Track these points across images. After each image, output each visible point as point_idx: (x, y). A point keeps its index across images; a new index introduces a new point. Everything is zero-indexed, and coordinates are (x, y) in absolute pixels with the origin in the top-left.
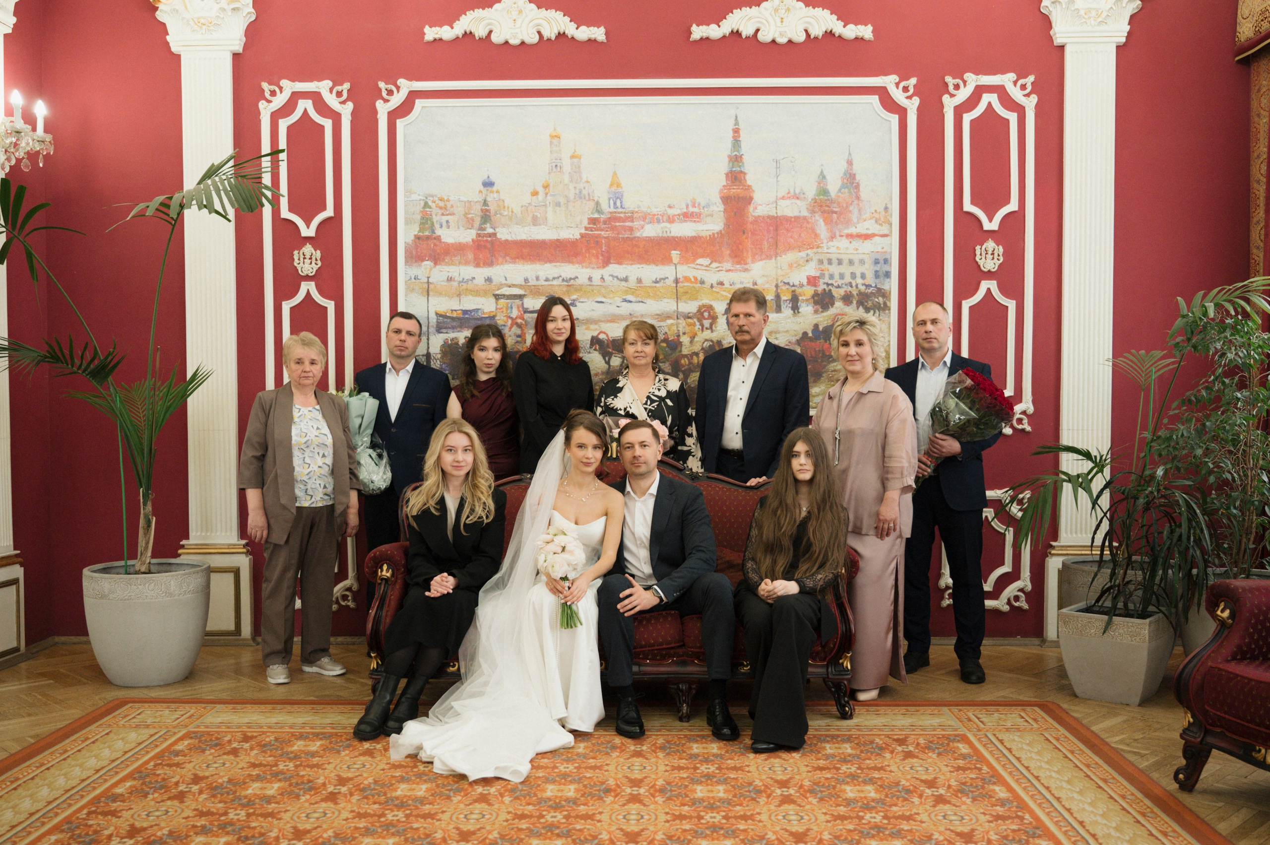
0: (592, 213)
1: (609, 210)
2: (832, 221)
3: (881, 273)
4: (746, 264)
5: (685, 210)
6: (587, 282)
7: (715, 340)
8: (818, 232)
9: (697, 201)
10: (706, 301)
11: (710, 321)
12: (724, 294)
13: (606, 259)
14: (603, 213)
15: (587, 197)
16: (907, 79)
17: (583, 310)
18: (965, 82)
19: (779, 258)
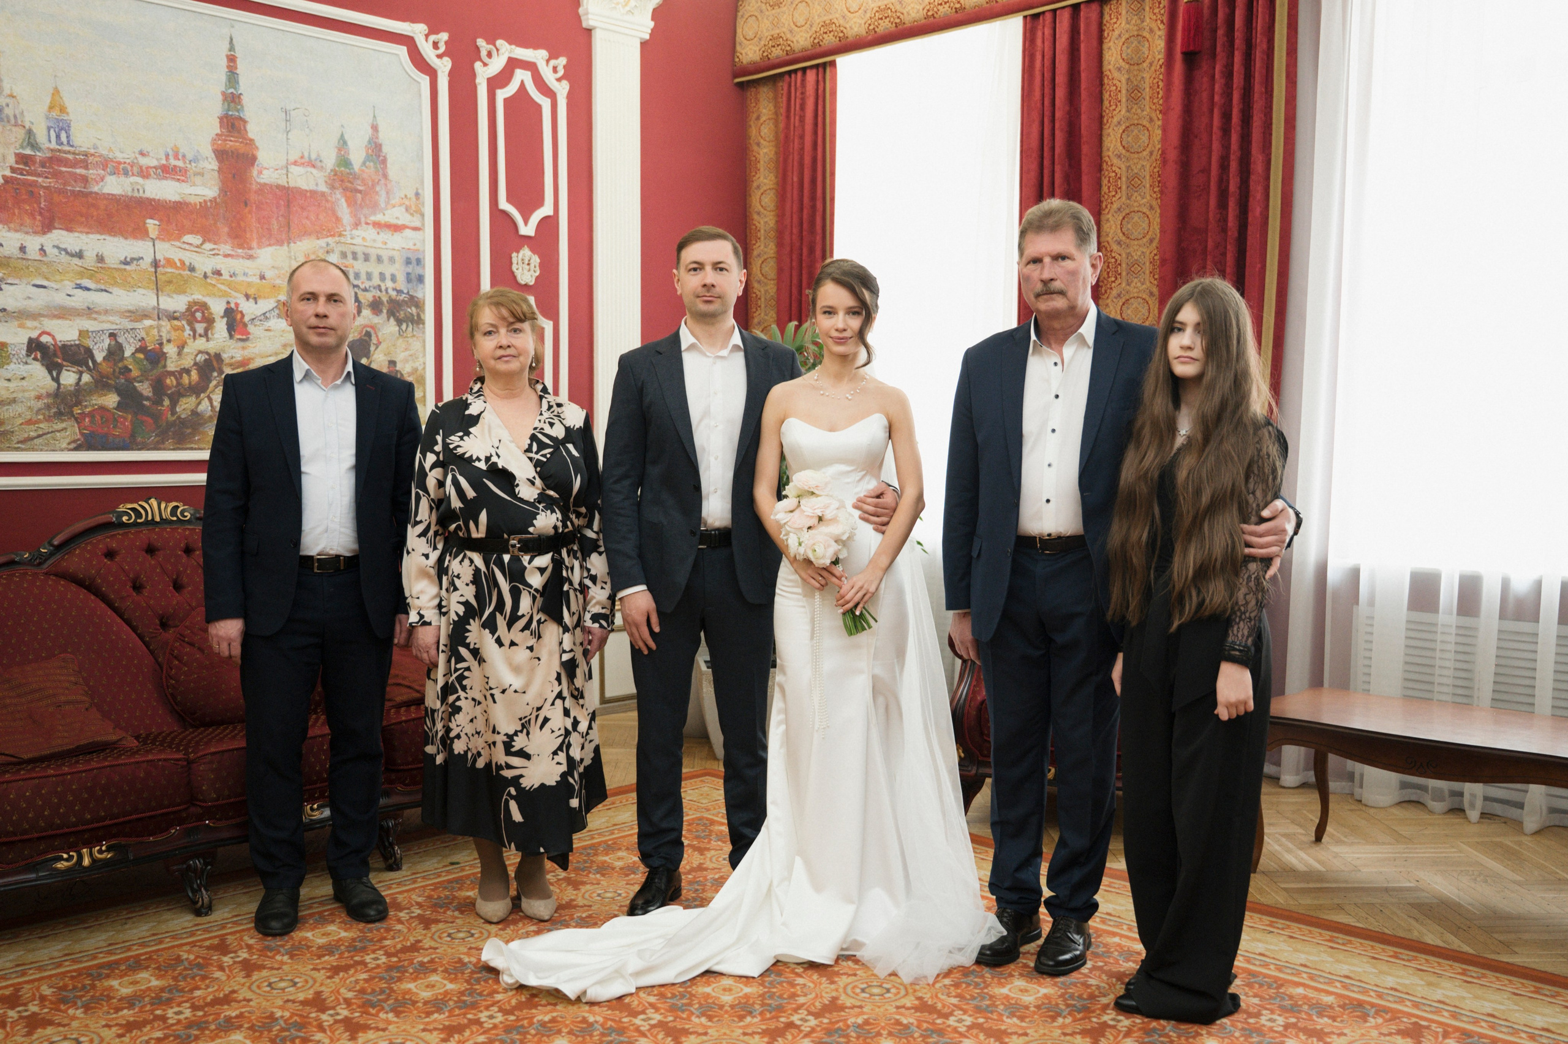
0: (22, 147)
1: (47, 145)
2: (355, 202)
3: (413, 276)
4: (250, 248)
5: (164, 162)
6: (16, 253)
7: (212, 352)
8: (340, 214)
9: (181, 151)
10: (198, 297)
11: (204, 325)
12: (223, 287)
13: (47, 222)
14: (39, 150)
15: (13, 121)
16: (437, 33)
17: (15, 296)
18: (498, 50)
19: (292, 245)
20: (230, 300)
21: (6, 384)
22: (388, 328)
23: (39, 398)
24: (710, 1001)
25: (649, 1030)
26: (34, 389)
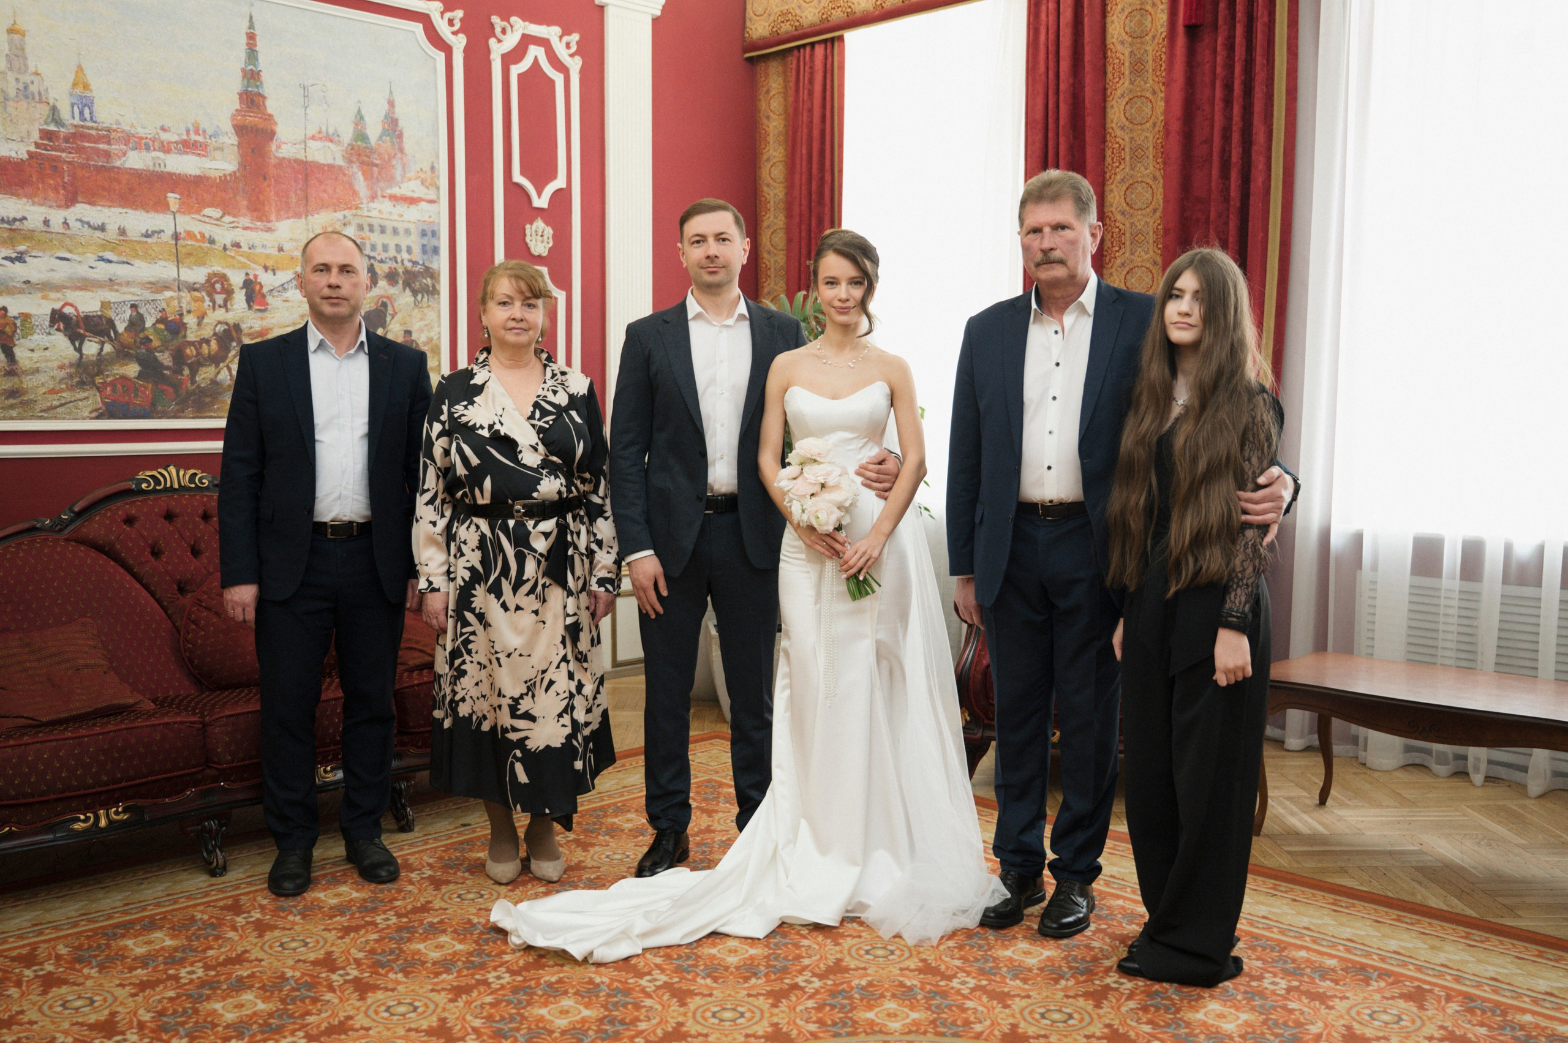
0: (46, 123)
1: (71, 121)
2: (372, 176)
3: (428, 248)
4: (269, 221)
5: (185, 137)
6: (41, 226)
7: (231, 322)
8: (357, 187)
9: (202, 126)
10: (217, 268)
11: (224, 296)
12: (242, 259)
13: (70, 196)
14: (63, 125)
15: (37, 98)
16: (452, 10)
17: (37, 268)
18: (512, 27)
19: (310, 217)
20: (249, 271)
21: (30, 354)
22: (404, 299)
23: (61, 367)
24: (716, 962)
25: (654, 991)
26: (57, 360)
